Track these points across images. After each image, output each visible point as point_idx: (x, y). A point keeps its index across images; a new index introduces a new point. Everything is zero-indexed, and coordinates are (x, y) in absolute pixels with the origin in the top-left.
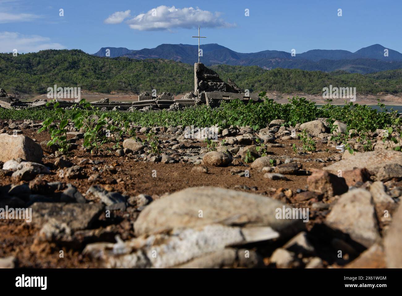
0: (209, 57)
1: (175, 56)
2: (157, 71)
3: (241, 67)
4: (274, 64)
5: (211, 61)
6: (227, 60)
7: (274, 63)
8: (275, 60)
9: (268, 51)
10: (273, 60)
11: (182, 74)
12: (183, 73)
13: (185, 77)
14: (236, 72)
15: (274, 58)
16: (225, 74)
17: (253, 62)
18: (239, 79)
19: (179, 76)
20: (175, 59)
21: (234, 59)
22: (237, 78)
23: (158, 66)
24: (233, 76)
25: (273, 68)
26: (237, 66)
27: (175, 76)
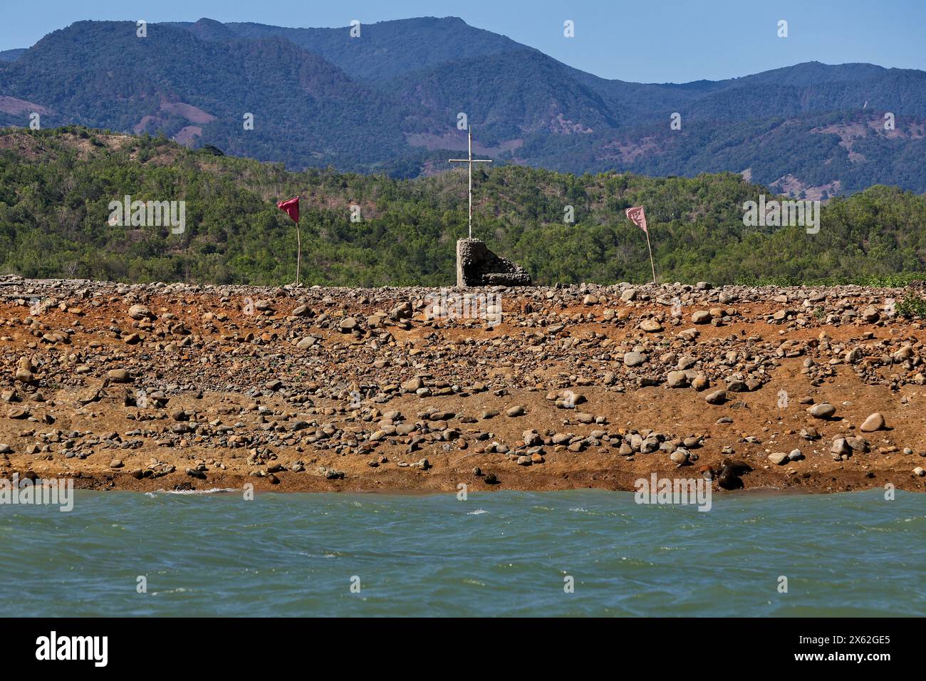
0: (403, 115)
1: (165, 106)
2: (63, 211)
3: (624, 185)
4: (853, 156)
5: (416, 140)
6: (530, 130)
7: (856, 150)
8: (860, 131)
9: (816, 65)
10: (850, 134)
11: (228, 230)
12: (236, 228)
13: (252, 253)
14: (597, 217)
15: (854, 117)
16: (521, 231)
17: (716, 143)
18: (613, 263)
19: (210, 249)
20: (166, 124)
21: (578, 128)
22: (602, 259)
23: (71, 182)
24: (572, 244)
25: (850, 185)
26: (598, 178)
27: (187, 245)
